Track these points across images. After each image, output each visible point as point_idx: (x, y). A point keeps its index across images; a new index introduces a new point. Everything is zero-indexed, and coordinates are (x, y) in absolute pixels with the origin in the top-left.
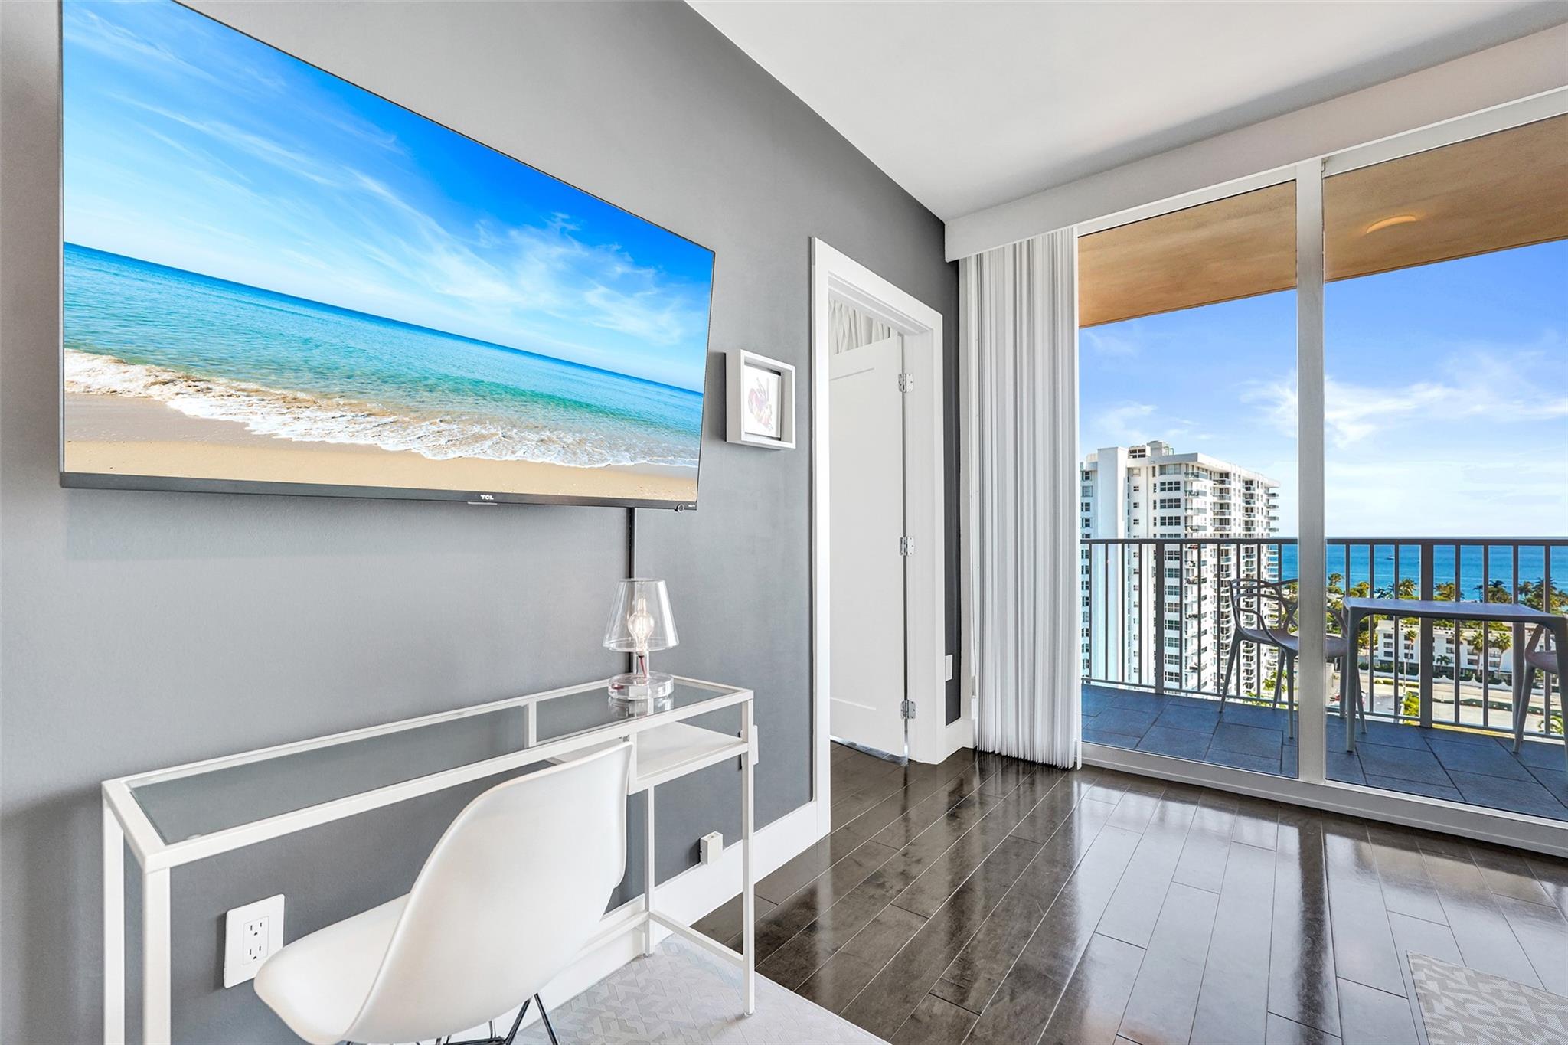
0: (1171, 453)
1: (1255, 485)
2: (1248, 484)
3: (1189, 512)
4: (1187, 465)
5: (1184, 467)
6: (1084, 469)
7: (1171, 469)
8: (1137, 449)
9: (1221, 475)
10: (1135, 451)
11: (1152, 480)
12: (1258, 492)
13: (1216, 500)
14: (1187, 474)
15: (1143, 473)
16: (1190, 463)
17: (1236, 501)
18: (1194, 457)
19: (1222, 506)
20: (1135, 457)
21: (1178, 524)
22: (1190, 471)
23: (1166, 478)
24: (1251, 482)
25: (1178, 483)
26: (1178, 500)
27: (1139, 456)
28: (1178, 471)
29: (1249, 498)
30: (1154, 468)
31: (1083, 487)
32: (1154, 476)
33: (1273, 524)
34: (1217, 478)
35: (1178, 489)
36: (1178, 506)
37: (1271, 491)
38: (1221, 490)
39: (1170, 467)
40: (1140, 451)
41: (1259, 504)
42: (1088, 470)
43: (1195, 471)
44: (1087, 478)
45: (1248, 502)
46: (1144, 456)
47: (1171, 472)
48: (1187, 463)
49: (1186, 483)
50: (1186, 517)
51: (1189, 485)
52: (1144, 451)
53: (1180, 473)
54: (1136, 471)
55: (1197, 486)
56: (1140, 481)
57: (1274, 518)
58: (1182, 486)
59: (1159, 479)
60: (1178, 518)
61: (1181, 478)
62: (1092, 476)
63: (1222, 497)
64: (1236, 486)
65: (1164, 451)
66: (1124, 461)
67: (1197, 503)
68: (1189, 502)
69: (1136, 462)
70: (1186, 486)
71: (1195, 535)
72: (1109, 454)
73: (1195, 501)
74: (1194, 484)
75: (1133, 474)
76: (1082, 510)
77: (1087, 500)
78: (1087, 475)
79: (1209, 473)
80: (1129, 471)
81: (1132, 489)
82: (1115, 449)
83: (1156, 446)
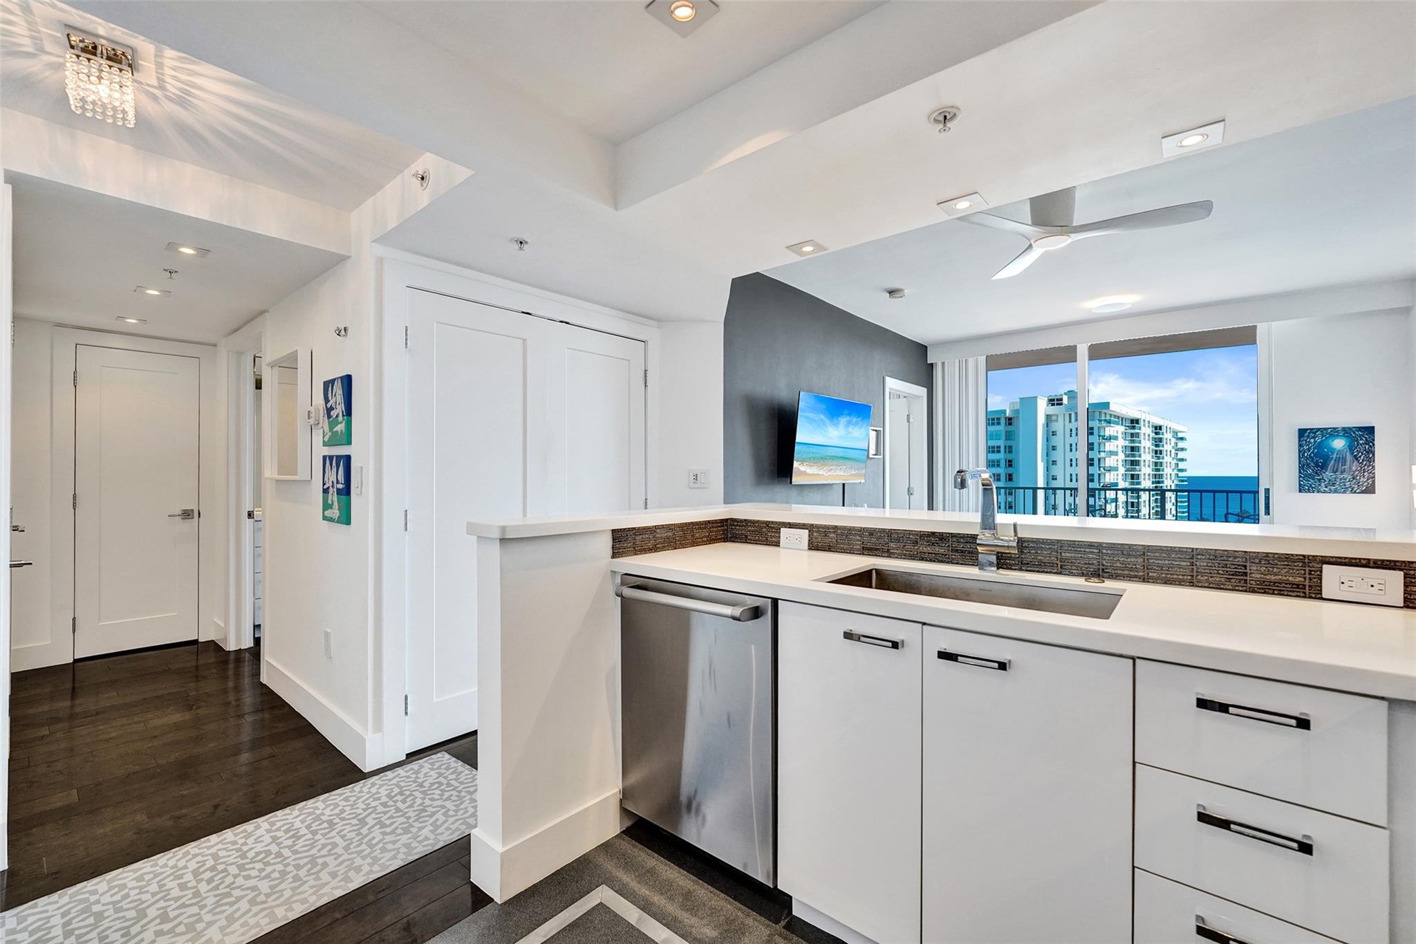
1: (1164, 430)
2: (1158, 428)
3: (1103, 455)
4: (1100, 412)
5: (1097, 415)
6: (1008, 415)
8: (1055, 398)
9: (1132, 421)
10: (1053, 400)
11: (1069, 426)
12: (1167, 436)
13: (1127, 443)
14: (1100, 421)
15: (1061, 419)
16: (1104, 411)
17: (1146, 444)
18: (1106, 405)
19: (1133, 449)
20: (1053, 405)
22: (1103, 418)
24: (1160, 428)
26: (1092, 444)
27: (1058, 404)
29: (1158, 442)
30: (1070, 415)
31: (1006, 432)
32: (1070, 422)
33: (1182, 465)
34: (1129, 423)
36: (1092, 449)
37: (1180, 435)
38: (1132, 435)
40: (1058, 400)
41: (1167, 447)
42: (1011, 416)
43: (1108, 418)
44: (1010, 424)
45: (1157, 446)
46: (1061, 404)
49: (1099, 428)
50: (1099, 459)
51: (1102, 430)
52: (1061, 400)
53: (1094, 420)
54: (1054, 418)
55: (1109, 431)
56: (1058, 426)
57: (1182, 460)
58: (1096, 431)
60: (1092, 460)
61: (1095, 424)
62: (1014, 422)
63: (1133, 441)
64: (1145, 431)
66: (1042, 407)
67: (1109, 446)
68: (1102, 445)
69: (1054, 410)
70: (1099, 432)
71: (1107, 474)
72: (1030, 402)
73: (1107, 444)
74: (1107, 429)
75: (1051, 421)
76: (1005, 452)
77: (1009, 443)
78: (1010, 421)
79: (1120, 419)
80: (1048, 417)
81: (1049, 434)
82: (1035, 398)
83: (1071, 395)
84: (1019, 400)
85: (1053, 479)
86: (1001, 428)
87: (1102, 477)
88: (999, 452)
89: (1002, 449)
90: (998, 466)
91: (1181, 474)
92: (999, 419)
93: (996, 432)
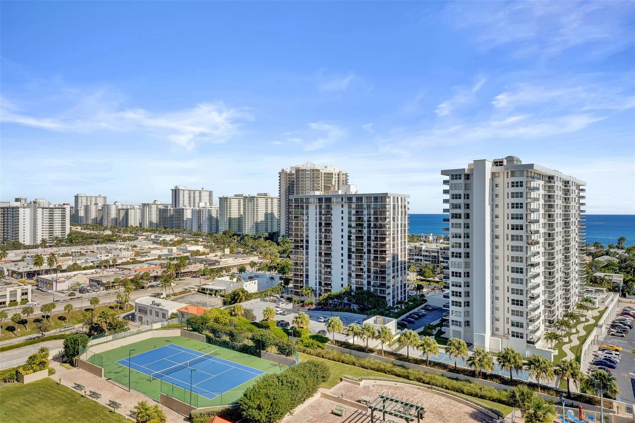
1: (570, 183)
2: (566, 183)
3: (529, 200)
4: (527, 171)
5: (525, 173)
6: (466, 172)
8: (499, 161)
9: (549, 177)
10: (496, 162)
11: (506, 180)
12: (573, 188)
13: (546, 193)
14: (527, 177)
15: (501, 175)
16: (529, 170)
17: (558, 193)
18: (531, 166)
19: (549, 196)
20: (497, 165)
21: (522, 207)
22: (529, 175)
23: (515, 179)
24: (568, 182)
25: (521, 182)
26: (522, 193)
27: (500, 165)
29: (566, 192)
30: (508, 173)
31: (465, 184)
32: (508, 177)
33: (582, 208)
34: (547, 179)
35: (522, 186)
36: (522, 197)
37: (581, 187)
38: (549, 187)
39: (517, 172)
40: (500, 162)
41: (573, 196)
42: (468, 173)
43: (533, 174)
44: (468, 179)
45: (566, 194)
46: (502, 165)
47: (517, 175)
49: (527, 182)
50: (527, 204)
51: (529, 183)
52: (502, 162)
53: (523, 176)
54: (497, 175)
55: (534, 184)
56: (499, 180)
57: (583, 204)
58: (524, 184)
59: (511, 180)
60: (522, 204)
61: (523, 179)
62: (470, 177)
63: (549, 191)
64: (558, 184)
65: (515, 162)
66: (489, 168)
67: (534, 195)
68: (529, 194)
69: (497, 169)
70: (527, 184)
71: (532, 214)
72: (480, 164)
73: (532, 193)
74: (532, 183)
75: (495, 177)
76: (465, 198)
77: (467, 192)
78: (468, 177)
79: (540, 176)
80: (493, 174)
81: (494, 186)
82: (484, 161)
83: (510, 159)
84: (473, 162)
85: (496, 217)
86: (462, 181)
87: (528, 216)
88: (460, 198)
89: (462, 196)
90: (460, 208)
91: (581, 214)
92: (460, 175)
93: (459, 184)
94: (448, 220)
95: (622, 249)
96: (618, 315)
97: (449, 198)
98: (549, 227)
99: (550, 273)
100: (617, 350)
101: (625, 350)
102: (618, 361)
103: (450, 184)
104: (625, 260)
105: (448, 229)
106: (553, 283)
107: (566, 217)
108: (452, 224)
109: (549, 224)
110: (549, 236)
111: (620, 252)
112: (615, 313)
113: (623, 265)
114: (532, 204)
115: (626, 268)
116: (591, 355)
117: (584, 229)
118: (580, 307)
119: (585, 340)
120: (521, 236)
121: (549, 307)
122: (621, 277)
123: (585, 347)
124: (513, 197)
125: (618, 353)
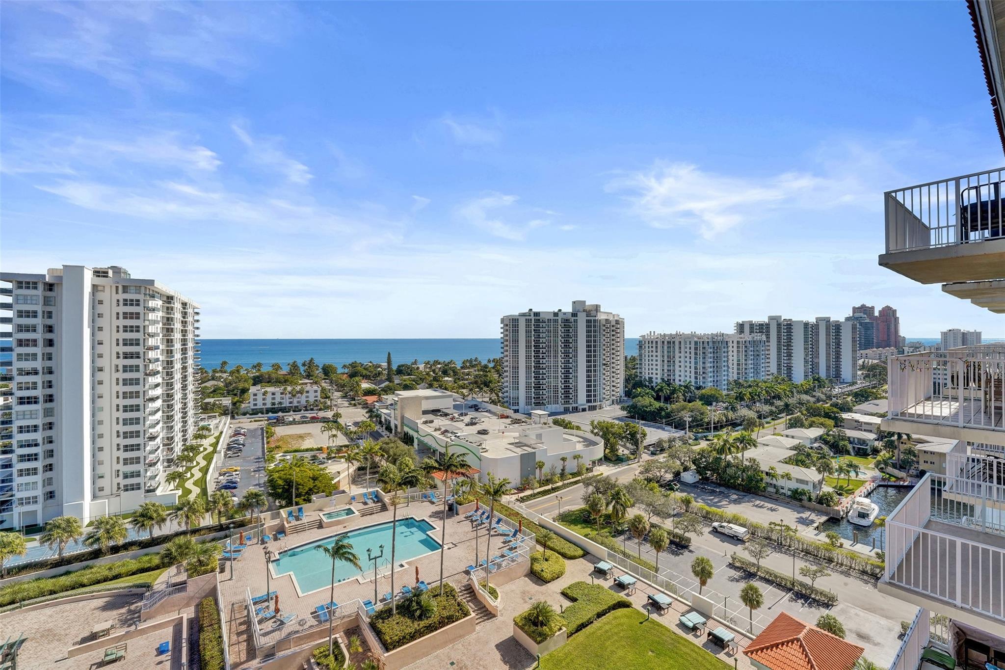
0: (128, 277)
1: (188, 306)
2: (184, 305)
3: (147, 323)
4: (146, 288)
5: (143, 289)
6: (47, 280)
7: (133, 289)
8: (101, 270)
9: (168, 297)
10: (98, 272)
11: (115, 297)
12: (190, 311)
13: (164, 315)
14: (145, 294)
15: (107, 290)
16: (148, 287)
17: (178, 316)
18: (152, 282)
19: (168, 319)
20: (99, 276)
21: (138, 331)
22: (148, 293)
23: (128, 296)
24: (186, 304)
25: (138, 301)
26: (138, 314)
27: (104, 276)
28: (138, 291)
29: (185, 315)
30: (117, 287)
31: (45, 297)
32: (117, 293)
33: (197, 332)
34: (165, 299)
35: (138, 305)
36: (138, 318)
37: (196, 310)
38: (168, 308)
39: (132, 288)
40: (104, 272)
41: (190, 319)
42: (51, 282)
43: (151, 292)
44: (51, 290)
45: (184, 317)
46: (107, 277)
47: (132, 291)
48: (146, 287)
49: (144, 300)
50: (144, 327)
51: (146, 302)
52: (107, 273)
53: (140, 293)
54: (99, 288)
55: (152, 304)
56: (104, 296)
57: (198, 328)
58: (141, 303)
59: (122, 296)
60: (138, 327)
61: (140, 297)
62: (55, 288)
63: (168, 313)
64: (177, 306)
65: (122, 275)
66: (88, 278)
67: (151, 316)
68: (146, 315)
69: (100, 281)
70: (144, 303)
71: (150, 339)
72: (76, 271)
73: (150, 314)
74: (150, 302)
75: (97, 291)
76: (43, 317)
77: (49, 309)
78: (50, 287)
79: (161, 295)
80: (95, 287)
81: (96, 302)
82: (81, 268)
83: (117, 270)
84: (62, 268)
85: (99, 344)
86: (40, 292)
87: (146, 341)
88: (35, 316)
89: (40, 314)
90: (35, 331)
91: (196, 338)
92: (35, 283)
93: (32, 296)
94: (11, 350)
95: (225, 372)
96: (231, 437)
97: (12, 316)
98: (167, 353)
99: (168, 406)
100: (236, 471)
101: (242, 468)
102: (238, 480)
103: (13, 294)
104: (230, 383)
105: (10, 364)
106: (172, 416)
107: (184, 342)
108: (18, 355)
109: (167, 350)
110: (168, 364)
111: (224, 375)
112: (228, 435)
113: (231, 388)
114: (150, 327)
115: (233, 390)
116: (212, 483)
117: (199, 354)
118: (197, 437)
119: (207, 470)
120: (138, 366)
121: (168, 445)
122: (229, 400)
123: (208, 478)
124: (125, 318)
125: (238, 473)
